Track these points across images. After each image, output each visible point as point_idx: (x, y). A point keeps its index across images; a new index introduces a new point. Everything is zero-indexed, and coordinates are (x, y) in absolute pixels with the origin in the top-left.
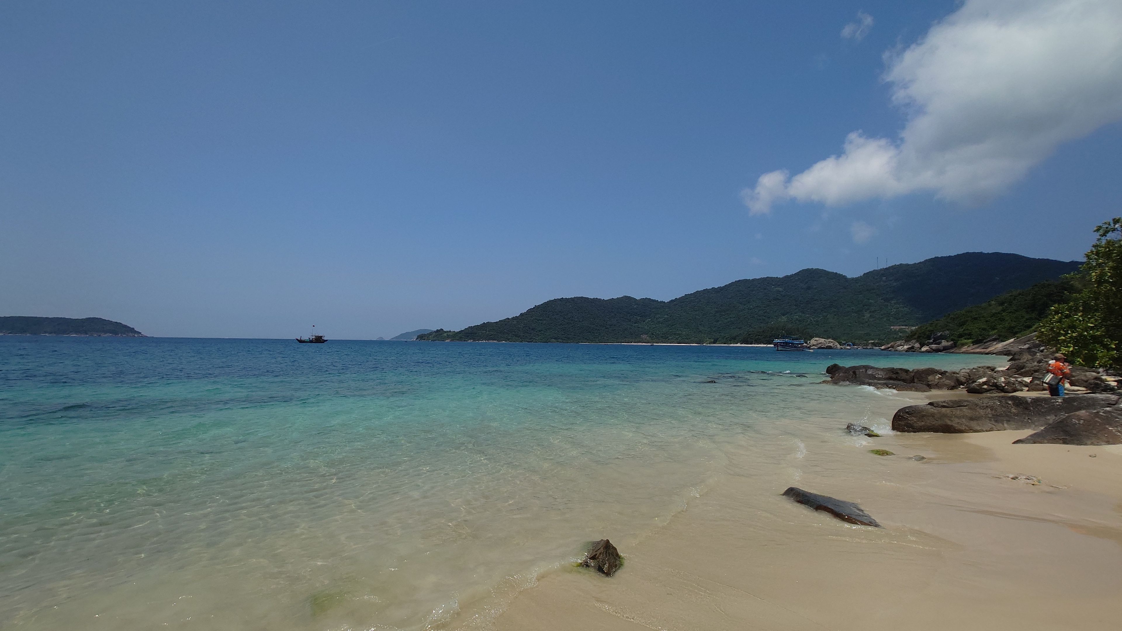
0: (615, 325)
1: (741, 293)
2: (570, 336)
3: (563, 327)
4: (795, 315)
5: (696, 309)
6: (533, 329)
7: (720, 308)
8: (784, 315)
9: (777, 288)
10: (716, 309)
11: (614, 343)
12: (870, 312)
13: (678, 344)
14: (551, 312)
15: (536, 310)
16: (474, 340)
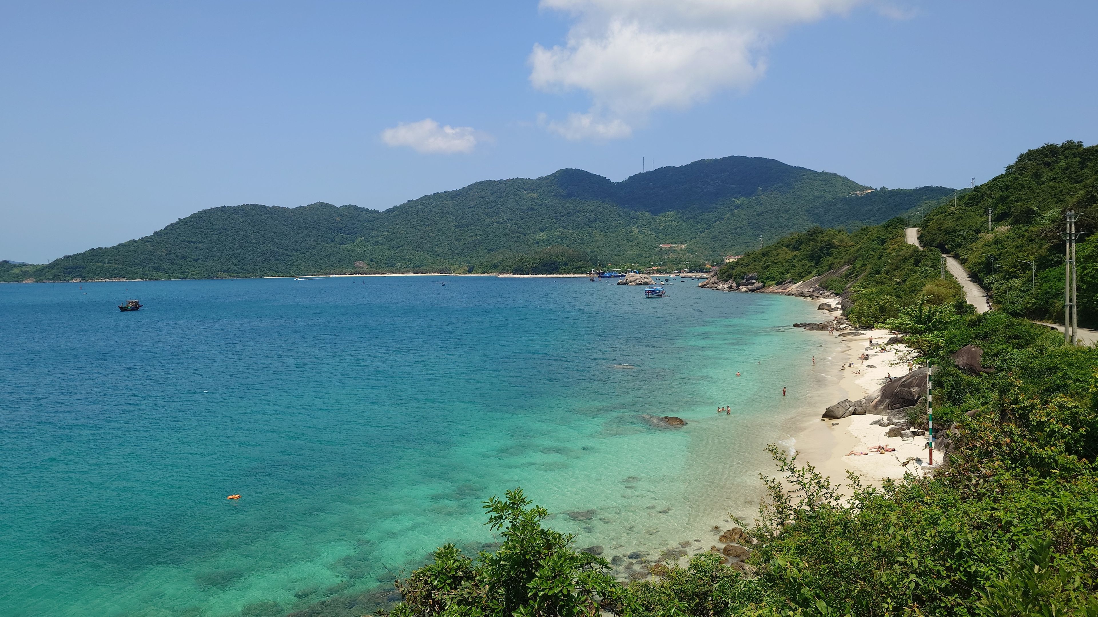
0: (313, 248)
1: (485, 201)
2: (248, 267)
3: (233, 252)
4: (556, 231)
5: (427, 222)
6: (183, 258)
7: (461, 221)
8: (542, 231)
9: (530, 195)
10: (455, 223)
11: (319, 275)
12: (638, 227)
13: (415, 274)
14: (209, 229)
15: (184, 226)
16: (83, 278)
